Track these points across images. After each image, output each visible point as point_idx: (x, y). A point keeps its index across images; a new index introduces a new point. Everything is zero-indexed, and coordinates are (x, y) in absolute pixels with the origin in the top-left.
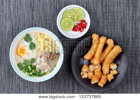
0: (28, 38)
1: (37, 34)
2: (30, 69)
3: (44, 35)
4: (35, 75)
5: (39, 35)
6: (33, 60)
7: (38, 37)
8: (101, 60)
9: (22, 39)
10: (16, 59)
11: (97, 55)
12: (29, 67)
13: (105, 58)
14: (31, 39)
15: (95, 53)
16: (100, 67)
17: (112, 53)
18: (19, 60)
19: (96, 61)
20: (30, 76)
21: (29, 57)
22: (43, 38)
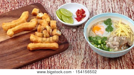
2: (100, 42)
6: (106, 38)
9: (102, 21)
21: (102, 35)
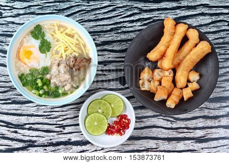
0: (38, 32)
1: (53, 26)
2: (40, 84)
3: (66, 28)
4: (48, 95)
5: (56, 28)
6: (46, 70)
7: (54, 32)
8: (175, 63)
9: (28, 35)
10: (16, 67)
11: (170, 52)
12: (39, 81)
13: (182, 61)
14: (43, 35)
15: (166, 50)
16: (172, 75)
17: (195, 53)
18: (22, 69)
19: (166, 63)
20: (40, 95)
21: (39, 65)
22: (64, 33)
